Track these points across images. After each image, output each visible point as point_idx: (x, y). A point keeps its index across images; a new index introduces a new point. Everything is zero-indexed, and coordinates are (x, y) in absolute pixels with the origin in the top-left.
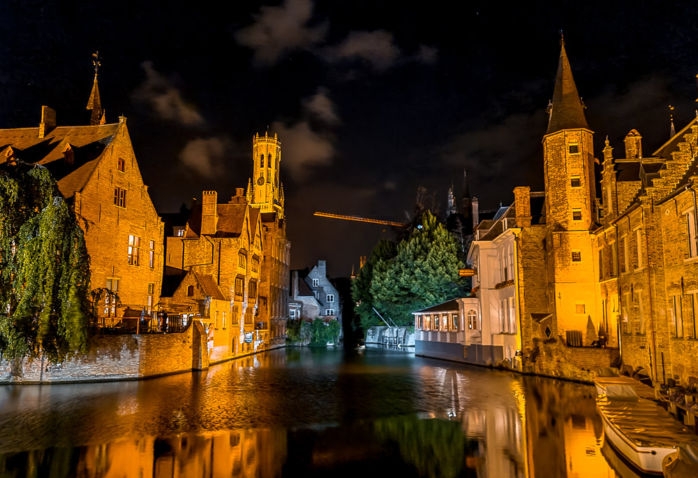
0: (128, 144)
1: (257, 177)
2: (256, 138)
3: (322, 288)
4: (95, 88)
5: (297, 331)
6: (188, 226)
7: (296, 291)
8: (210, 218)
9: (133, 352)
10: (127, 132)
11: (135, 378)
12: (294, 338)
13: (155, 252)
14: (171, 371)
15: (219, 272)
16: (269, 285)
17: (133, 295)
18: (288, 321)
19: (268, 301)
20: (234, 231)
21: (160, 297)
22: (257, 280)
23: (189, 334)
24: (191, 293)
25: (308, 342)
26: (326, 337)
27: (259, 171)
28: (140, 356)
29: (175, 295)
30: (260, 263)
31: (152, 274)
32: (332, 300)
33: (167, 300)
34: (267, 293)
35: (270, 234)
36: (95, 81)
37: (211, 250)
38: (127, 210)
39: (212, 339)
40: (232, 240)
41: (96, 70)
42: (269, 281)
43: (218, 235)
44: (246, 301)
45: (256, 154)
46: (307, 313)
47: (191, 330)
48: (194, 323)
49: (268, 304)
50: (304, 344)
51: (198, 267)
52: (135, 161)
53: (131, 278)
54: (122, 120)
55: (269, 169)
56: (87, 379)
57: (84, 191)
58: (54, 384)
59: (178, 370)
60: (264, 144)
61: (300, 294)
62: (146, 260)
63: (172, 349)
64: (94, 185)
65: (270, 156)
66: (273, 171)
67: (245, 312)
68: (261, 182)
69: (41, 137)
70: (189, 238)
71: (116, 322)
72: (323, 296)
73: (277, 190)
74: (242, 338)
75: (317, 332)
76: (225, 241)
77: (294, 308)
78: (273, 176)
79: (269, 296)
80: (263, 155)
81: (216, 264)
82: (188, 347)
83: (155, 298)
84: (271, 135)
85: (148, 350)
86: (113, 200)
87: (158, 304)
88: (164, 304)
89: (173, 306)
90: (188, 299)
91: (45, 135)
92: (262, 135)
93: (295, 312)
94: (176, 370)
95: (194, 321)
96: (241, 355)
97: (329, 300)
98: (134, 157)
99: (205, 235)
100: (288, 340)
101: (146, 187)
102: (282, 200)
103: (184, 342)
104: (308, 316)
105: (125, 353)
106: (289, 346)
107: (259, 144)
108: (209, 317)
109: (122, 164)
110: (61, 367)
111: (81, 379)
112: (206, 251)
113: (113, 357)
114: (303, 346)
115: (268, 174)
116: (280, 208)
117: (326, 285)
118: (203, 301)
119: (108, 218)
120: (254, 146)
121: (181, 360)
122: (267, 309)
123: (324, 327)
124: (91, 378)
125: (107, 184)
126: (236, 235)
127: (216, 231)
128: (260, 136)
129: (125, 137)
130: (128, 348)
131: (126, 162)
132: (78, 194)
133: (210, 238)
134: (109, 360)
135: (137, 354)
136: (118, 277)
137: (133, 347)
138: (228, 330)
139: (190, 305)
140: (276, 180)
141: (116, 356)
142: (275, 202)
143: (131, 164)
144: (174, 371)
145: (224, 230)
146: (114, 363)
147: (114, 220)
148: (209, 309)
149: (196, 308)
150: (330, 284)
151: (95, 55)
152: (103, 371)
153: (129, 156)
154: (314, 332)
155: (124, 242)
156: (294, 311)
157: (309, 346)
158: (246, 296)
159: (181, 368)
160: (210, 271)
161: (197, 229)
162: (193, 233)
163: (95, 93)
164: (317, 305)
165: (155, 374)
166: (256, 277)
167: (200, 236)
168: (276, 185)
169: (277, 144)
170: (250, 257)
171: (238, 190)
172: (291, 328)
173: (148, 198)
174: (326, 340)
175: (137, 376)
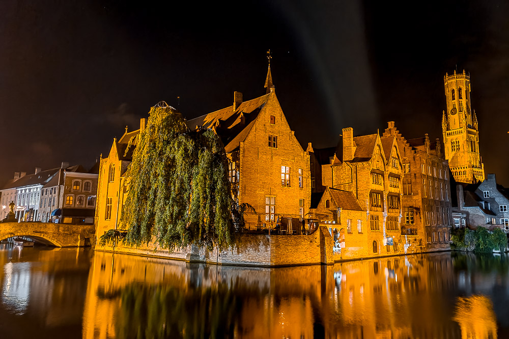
0: (277, 105)
1: (450, 108)
2: (447, 77)
3: (494, 199)
4: (269, 73)
5: (461, 238)
6: (335, 156)
7: (461, 202)
8: (349, 148)
9: (266, 247)
10: (276, 98)
11: (268, 265)
12: (459, 244)
13: (304, 177)
14: (299, 263)
15: (357, 189)
16: (420, 198)
17: (286, 207)
18: (452, 228)
19: (421, 211)
20: (367, 157)
21: (310, 208)
22: (399, 194)
23: (316, 236)
24: (328, 206)
25: (473, 248)
26: (491, 245)
27: (451, 104)
28: (271, 250)
29: (318, 207)
30: (402, 180)
31: (302, 192)
32: (505, 210)
33: (314, 210)
34: (419, 204)
35: (418, 155)
36: (269, 68)
37: (350, 172)
38: (279, 149)
39: (343, 240)
40: (364, 163)
41: (269, 61)
42: (420, 195)
43: (356, 160)
44: (386, 211)
45: (447, 90)
46: (474, 222)
47: (318, 233)
48: (320, 228)
49: (421, 213)
50: (469, 250)
51: (342, 186)
52: (283, 115)
53: (285, 196)
54: (272, 91)
55: (460, 100)
56: (241, 263)
57: (246, 141)
58: (223, 265)
59: (307, 262)
60: (454, 80)
61: (466, 206)
62: (296, 183)
63: (300, 247)
64: (253, 135)
65: (460, 90)
66: (464, 101)
67: (385, 220)
68: (454, 111)
69: (234, 111)
70: (336, 164)
71: (274, 226)
72: (495, 206)
73: (469, 117)
74: (385, 241)
75: (481, 239)
76: (360, 164)
77: (457, 217)
78: (464, 106)
79: (421, 207)
80: (453, 90)
81: (354, 183)
82: (316, 246)
83: (305, 209)
84: (460, 72)
85: (278, 246)
86: (268, 144)
87: (309, 213)
88: (312, 213)
89: (317, 215)
90: (326, 210)
91: (236, 109)
92: (451, 74)
93: (458, 221)
94: (305, 262)
95: (320, 227)
96: (386, 255)
97: (502, 210)
98: (282, 113)
99: (346, 161)
100: (453, 245)
101: (293, 132)
102: (476, 125)
103: (311, 242)
104: (475, 224)
105: (262, 248)
106: (454, 250)
107: (449, 82)
108: (340, 224)
109: (273, 119)
110: (226, 254)
111: (237, 263)
112: (347, 173)
113: (255, 250)
114: (467, 252)
115: (460, 104)
116: (475, 131)
117: (498, 197)
118: (335, 211)
119: (264, 156)
120: (446, 84)
121: (308, 255)
122: (421, 218)
123: (488, 235)
124: (243, 263)
125: (262, 134)
126: (367, 159)
127: (353, 157)
128: (449, 75)
129: (274, 101)
130: (264, 244)
131: (276, 118)
132: (242, 143)
133: (349, 163)
134: (252, 252)
135: (269, 249)
136: (274, 195)
137: (266, 244)
138: (366, 234)
139: (328, 214)
140: (467, 108)
141: (257, 249)
142: (469, 126)
143: (280, 118)
144: (303, 263)
145: (359, 156)
146: (256, 254)
147: (269, 157)
148: (340, 218)
149: (331, 216)
150: (501, 195)
151: (268, 52)
152: (249, 259)
153: (278, 113)
154: (478, 239)
155: (277, 171)
156: (459, 219)
157: (473, 252)
158: (386, 207)
159: (309, 261)
160: (350, 188)
161: (340, 157)
162: (338, 161)
163: (269, 76)
164: (483, 215)
165: (284, 263)
166: (398, 192)
167: (342, 163)
168: (468, 113)
169: (466, 78)
170: (386, 176)
171: (389, 123)
172: (455, 235)
173: (295, 140)
174: (491, 247)
175: (270, 264)
